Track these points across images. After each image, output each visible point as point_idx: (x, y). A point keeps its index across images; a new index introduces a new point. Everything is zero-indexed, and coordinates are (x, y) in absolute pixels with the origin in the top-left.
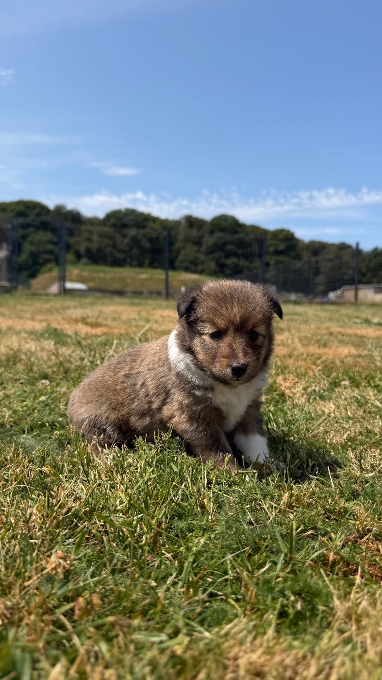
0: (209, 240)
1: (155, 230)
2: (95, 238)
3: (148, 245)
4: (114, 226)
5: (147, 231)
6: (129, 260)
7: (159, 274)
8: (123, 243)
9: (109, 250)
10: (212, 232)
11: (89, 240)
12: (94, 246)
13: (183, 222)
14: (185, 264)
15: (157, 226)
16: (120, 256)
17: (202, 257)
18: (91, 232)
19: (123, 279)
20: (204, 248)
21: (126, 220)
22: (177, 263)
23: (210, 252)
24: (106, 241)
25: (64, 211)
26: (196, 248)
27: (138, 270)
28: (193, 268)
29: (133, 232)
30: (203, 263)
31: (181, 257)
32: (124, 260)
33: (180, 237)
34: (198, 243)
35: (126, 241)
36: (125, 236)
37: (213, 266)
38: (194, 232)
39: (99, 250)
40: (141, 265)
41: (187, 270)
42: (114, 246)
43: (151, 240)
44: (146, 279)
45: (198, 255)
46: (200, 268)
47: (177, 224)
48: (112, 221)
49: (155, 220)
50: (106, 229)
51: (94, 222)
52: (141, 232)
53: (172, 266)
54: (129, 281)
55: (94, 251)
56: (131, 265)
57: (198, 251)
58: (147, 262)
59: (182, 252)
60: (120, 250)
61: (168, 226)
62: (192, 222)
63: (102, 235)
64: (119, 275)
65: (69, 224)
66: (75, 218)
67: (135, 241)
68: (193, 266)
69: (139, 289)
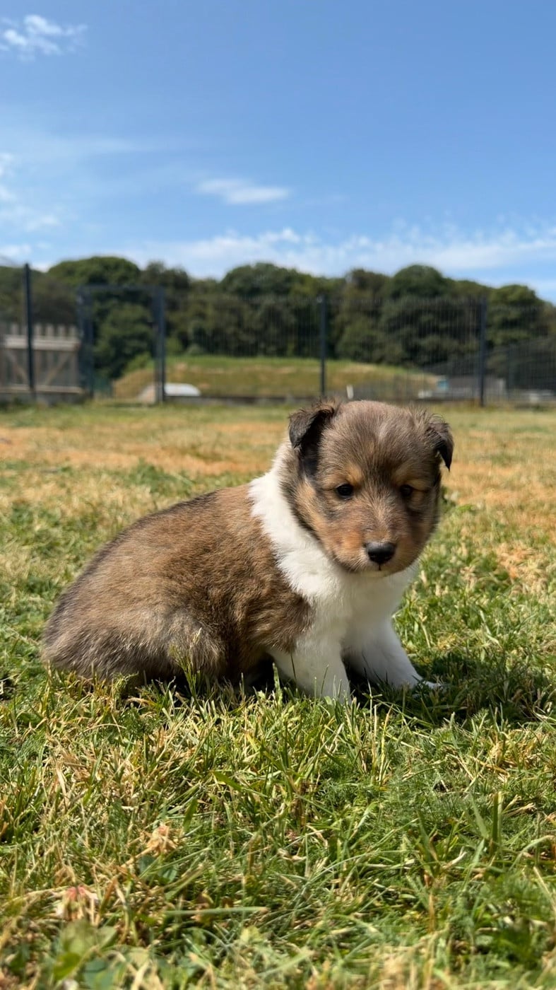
0: (391, 309)
1: (304, 296)
2: (210, 311)
3: (293, 320)
4: (240, 292)
5: (291, 298)
6: (262, 345)
7: (311, 366)
8: (254, 318)
9: (230, 330)
10: (396, 295)
11: (202, 316)
12: (208, 326)
13: (349, 280)
14: (352, 349)
15: (307, 289)
16: (249, 339)
17: (380, 336)
18: (204, 304)
19: (254, 376)
20: (383, 319)
21: (259, 281)
22: (340, 347)
23: (393, 327)
24: (227, 315)
25: (161, 271)
26: (371, 322)
27: (277, 361)
28: (366, 354)
29: (268, 300)
30: (381, 346)
31: (345, 338)
32: (256, 345)
33: (345, 305)
34: (374, 313)
35: (259, 314)
36: (255, 307)
37: (398, 350)
38: (367, 296)
39: (217, 332)
40: (281, 353)
41: (357, 357)
42: (239, 324)
43: (298, 312)
44: (290, 375)
45: (374, 333)
46: (377, 353)
47: (340, 283)
48: (237, 283)
49: (303, 279)
50: (226, 297)
51: (207, 287)
52: (282, 299)
53: (332, 352)
54: (263, 378)
55: (209, 333)
56: (266, 353)
57: (374, 327)
58: (291, 347)
59: (348, 329)
60: (248, 331)
61: (325, 289)
62: (363, 280)
63: (220, 308)
64: (247, 370)
65: (169, 292)
66: (179, 282)
67: (273, 315)
68: (366, 352)
69: (279, 393)
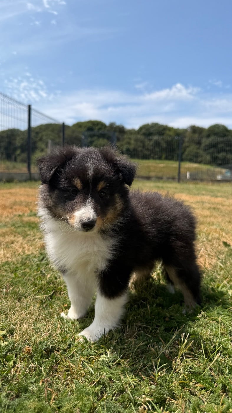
0: (206, 141)
1: (170, 136)
2: (132, 142)
3: (165, 145)
4: (144, 134)
5: (164, 137)
6: (152, 155)
7: (174, 164)
8: (149, 144)
9: (140, 149)
10: (208, 136)
11: (129, 143)
12: (132, 147)
13: (189, 130)
14: (189, 157)
15: (171, 133)
16: (147, 152)
17: (201, 152)
18: (130, 139)
19: (148, 167)
20: (203, 146)
21: (152, 130)
22: (184, 156)
23: (206, 149)
24: (139, 143)
25: (115, 126)
26: (197, 146)
27: (158, 161)
28: (195, 159)
29: (155, 138)
30: (202, 156)
31: (186, 153)
32: (150, 155)
33: (187, 140)
34: (199, 143)
35: (152, 143)
36: (150, 140)
37: (208, 158)
38: (196, 136)
39: (135, 150)
40: (160, 158)
41: (191, 160)
42: (144, 146)
43: (167, 142)
44: (163, 167)
45: (198, 151)
46: (200, 159)
47: (185, 131)
48: (143, 131)
49: (170, 129)
50: (139, 136)
51: (132, 132)
52: (161, 137)
53: (182, 160)
54: (152, 168)
55: (131, 150)
56: (154, 158)
57: (198, 148)
58: (164, 156)
59: (188, 150)
60: (148, 149)
61: (179, 133)
62: (195, 130)
63: (136, 140)
64: (146, 165)
65: (117, 134)
66: (121, 130)
67: (157, 144)
68: (194, 159)
69: (160, 174)
